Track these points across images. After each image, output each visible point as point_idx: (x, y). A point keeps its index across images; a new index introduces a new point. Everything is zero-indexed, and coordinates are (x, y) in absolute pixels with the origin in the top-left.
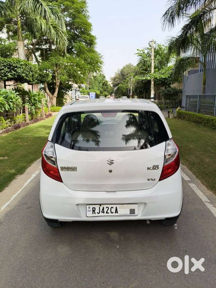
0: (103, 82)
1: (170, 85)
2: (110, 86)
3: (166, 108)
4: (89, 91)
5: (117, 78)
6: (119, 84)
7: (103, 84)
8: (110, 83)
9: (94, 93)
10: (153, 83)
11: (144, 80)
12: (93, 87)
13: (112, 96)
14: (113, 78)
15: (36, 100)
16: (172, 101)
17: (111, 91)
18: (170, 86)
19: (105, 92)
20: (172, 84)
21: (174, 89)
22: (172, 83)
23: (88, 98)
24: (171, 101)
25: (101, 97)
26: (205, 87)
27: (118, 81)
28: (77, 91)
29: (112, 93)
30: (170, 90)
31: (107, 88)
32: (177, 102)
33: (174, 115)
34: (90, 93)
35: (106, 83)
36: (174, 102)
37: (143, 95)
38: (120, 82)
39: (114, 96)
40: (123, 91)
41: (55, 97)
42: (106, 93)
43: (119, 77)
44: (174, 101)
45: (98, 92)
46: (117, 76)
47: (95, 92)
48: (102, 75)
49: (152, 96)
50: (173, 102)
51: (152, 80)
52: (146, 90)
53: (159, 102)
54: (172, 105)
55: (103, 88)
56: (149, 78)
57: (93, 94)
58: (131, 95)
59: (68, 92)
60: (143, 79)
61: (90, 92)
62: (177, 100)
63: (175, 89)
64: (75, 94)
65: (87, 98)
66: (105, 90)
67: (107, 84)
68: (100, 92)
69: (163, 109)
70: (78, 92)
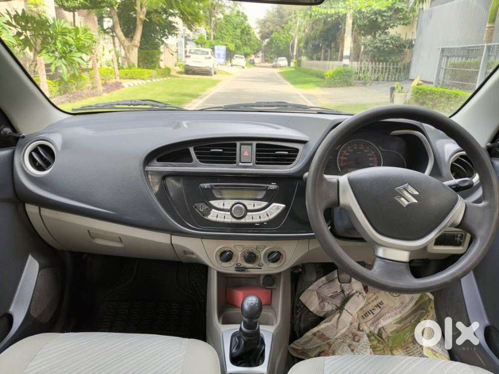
0: (243, 27)
1: (388, 28)
2: (255, 37)
3: (374, 80)
4: (214, 42)
5: (269, 21)
6: (272, 32)
7: (242, 32)
8: (256, 32)
9: (224, 48)
10: (349, 21)
11: (332, 16)
12: (222, 36)
13: (258, 57)
14: (262, 22)
15: (70, 46)
16: (390, 65)
17: (257, 47)
18: (387, 31)
19: (245, 48)
20: (391, 27)
21: (397, 39)
22: (392, 25)
23: (210, 53)
24: (386, 65)
25: (238, 55)
26: (493, 27)
27: (271, 28)
28: (189, 40)
29: (258, 51)
30: (387, 41)
31: (250, 40)
32: (400, 69)
33: (406, 96)
34: (216, 47)
35: (247, 29)
36: (393, 68)
37: (320, 54)
38: (274, 30)
39: (261, 57)
40: (280, 47)
41: (135, 46)
42: (248, 50)
43: (273, 19)
44: (393, 65)
45: (232, 47)
46: (269, 17)
47: (226, 45)
48: (241, 14)
49: (347, 52)
50: (391, 68)
51: (348, 15)
52: (327, 43)
53: (361, 68)
54: (389, 75)
55: (241, 39)
56: (342, 11)
57: (221, 49)
58: (295, 54)
59: (166, 38)
60: (329, 12)
61: (216, 44)
62: (399, 64)
63: (399, 37)
64: (185, 47)
65: (207, 53)
66: (245, 44)
67: (249, 31)
68: (236, 46)
69: (369, 84)
70: (191, 43)
